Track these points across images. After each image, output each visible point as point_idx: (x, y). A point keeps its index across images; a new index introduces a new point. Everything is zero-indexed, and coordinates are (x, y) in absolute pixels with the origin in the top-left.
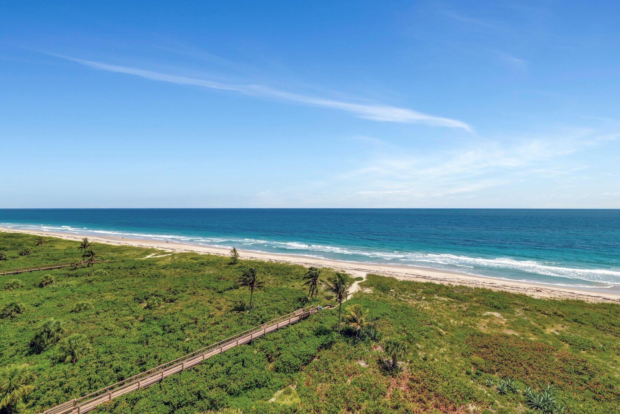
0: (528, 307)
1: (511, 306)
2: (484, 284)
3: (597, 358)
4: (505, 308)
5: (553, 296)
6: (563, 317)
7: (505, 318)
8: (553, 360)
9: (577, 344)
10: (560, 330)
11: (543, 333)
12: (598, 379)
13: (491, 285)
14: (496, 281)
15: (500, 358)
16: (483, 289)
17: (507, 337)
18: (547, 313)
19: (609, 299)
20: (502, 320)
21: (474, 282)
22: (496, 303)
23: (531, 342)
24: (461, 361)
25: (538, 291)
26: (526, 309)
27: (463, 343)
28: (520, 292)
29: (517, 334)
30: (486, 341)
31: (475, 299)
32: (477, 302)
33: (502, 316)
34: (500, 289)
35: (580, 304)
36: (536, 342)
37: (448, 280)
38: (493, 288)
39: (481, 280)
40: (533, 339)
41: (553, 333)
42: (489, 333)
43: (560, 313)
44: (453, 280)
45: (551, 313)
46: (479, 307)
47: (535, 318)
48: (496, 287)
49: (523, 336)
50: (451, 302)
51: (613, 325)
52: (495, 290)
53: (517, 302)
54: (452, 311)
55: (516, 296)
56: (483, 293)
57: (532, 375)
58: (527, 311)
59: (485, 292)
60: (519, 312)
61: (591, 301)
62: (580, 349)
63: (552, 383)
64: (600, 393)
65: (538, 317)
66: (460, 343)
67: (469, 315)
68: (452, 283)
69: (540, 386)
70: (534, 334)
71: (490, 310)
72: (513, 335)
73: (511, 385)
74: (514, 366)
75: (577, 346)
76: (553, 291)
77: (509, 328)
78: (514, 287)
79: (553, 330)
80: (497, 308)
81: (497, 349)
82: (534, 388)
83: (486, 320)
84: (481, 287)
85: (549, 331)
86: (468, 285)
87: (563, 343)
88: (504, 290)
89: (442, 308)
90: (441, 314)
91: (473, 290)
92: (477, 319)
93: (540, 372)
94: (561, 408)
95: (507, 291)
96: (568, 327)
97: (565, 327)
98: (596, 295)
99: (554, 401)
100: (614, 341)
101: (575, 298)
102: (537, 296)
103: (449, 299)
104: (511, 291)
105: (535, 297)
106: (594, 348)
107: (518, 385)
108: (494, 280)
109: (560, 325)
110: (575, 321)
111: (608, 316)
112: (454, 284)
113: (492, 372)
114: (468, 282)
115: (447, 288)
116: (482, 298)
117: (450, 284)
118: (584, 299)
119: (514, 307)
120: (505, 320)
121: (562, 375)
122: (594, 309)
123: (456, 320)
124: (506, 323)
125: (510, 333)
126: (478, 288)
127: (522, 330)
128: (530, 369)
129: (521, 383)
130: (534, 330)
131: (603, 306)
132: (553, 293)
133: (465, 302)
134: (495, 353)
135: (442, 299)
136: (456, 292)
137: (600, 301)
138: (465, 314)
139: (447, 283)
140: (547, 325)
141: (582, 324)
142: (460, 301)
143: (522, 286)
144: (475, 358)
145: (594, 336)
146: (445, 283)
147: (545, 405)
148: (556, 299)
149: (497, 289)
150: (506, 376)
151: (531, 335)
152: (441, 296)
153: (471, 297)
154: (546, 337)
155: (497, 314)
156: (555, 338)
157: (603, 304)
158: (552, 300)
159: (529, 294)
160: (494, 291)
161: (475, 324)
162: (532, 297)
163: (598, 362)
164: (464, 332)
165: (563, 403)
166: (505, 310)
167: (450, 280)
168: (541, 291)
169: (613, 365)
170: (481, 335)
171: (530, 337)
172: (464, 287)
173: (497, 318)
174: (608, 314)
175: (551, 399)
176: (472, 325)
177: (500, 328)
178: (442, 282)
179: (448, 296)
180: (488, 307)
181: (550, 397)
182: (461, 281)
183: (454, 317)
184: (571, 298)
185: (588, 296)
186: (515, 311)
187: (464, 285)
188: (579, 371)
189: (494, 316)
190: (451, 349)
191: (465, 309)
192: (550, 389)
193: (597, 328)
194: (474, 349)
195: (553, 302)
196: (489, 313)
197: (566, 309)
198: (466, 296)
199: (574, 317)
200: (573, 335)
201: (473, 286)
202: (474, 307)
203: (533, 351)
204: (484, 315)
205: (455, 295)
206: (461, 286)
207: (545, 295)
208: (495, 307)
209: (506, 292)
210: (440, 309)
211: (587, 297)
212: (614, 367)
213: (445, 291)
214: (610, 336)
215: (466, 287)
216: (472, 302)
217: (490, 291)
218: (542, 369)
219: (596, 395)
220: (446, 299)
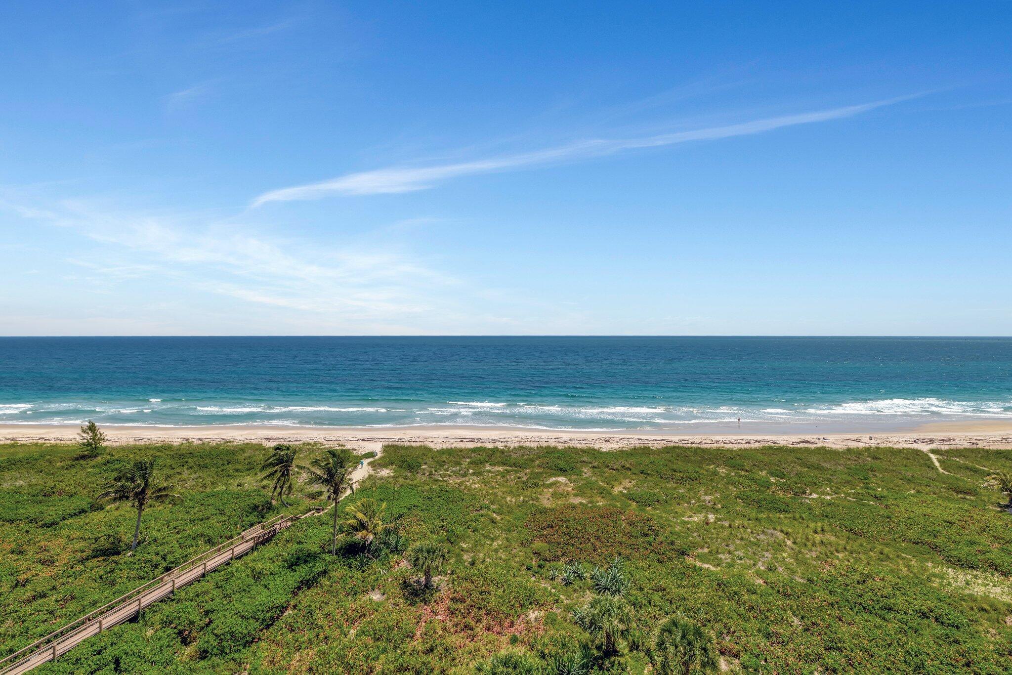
0: (596, 464)
1: (579, 465)
2: (548, 440)
3: (661, 513)
4: (572, 469)
5: (621, 445)
6: (630, 470)
7: (571, 483)
8: (621, 525)
9: (643, 501)
10: (627, 486)
11: (611, 494)
12: (661, 538)
13: (556, 440)
14: (562, 434)
15: (566, 538)
16: (548, 447)
17: (573, 507)
18: (615, 468)
19: (671, 442)
20: (568, 486)
21: (536, 439)
22: (562, 464)
23: (599, 508)
24: (520, 553)
25: (606, 441)
26: (594, 467)
27: (523, 527)
28: (587, 445)
29: (584, 501)
30: (550, 519)
31: (537, 462)
32: (539, 466)
33: (569, 480)
34: (566, 445)
35: (645, 451)
36: (604, 506)
37: (504, 440)
38: (558, 445)
39: (544, 435)
40: (601, 503)
41: (621, 492)
42: (554, 506)
43: (628, 466)
44: (510, 440)
45: (619, 467)
46: (542, 473)
47: (603, 477)
48: (562, 443)
49: (591, 502)
50: (508, 471)
51: (675, 471)
52: (560, 446)
53: (585, 459)
54: (509, 484)
55: (584, 451)
56: (547, 452)
57: (599, 550)
58: (595, 469)
59: (550, 451)
60: (587, 472)
61: (657, 446)
62: (646, 505)
63: (620, 554)
64: (663, 554)
65: (606, 474)
66: (519, 528)
67: (530, 487)
68: (509, 445)
69: (608, 563)
70: (602, 497)
71: (556, 475)
72: (581, 503)
73: (578, 569)
74: (581, 543)
75: (643, 502)
76: (621, 439)
77: (576, 495)
78: (581, 439)
79: (620, 489)
80: (563, 471)
81: (563, 526)
82: (602, 566)
83: (550, 490)
84: (544, 445)
85: (617, 489)
86: (529, 445)
87: (630, 502)
88: (571, 445)
89: (496, 482)
90: (495, 491)
91: (534, 450)
92: (540, 490)
93: (608, 544)
94: (628, 582)
95: (575, 446)
96: (635, 481)
97: (633, 482)
98: (660, 438)
99: (621, 577)
100: (675, 489)
101: (641, 445)
102: (606, 447)
103: (505, 468)
104: (579, 446)
105: (604, 450)
106: (658, 501)
107: (585, 568)
108: (559, 434)
109: (627, 480)
110: (641, 473)
111: (670, 461)
112: (511, 445)
113: (557, 558)
114: (529, 440)
115: (502, 452)
116: (546, 460)
117: (506, 447)
118: (649, 444)
119: (582, 466)
120: (572, 484)
121: (629, 542)
122: (659, 455)
123: (514, 496)
124: (573, 489)
125: (577, 501)
126: (541, 447)
127: (590, 495)
128: (598, 544)
129: (588, 564)
130: (603, 493)
131: (668, 450)
132: (621, 441)
133: (525, 468)
134: (560, 532)
135: (497, 468)
136: (514, 456)
137: (663, 444)
138: (526, 486)
139: (503, 444)
140: (614, 483)
141: (648, 475)
142: (519, 469)
143: (591, 437)
144: (538, 545)
145: (659, 487)
146: (500, 446)
147: (613, 584)
148: (624, 449)
149: (563, 444)
150: (572, 560)
151: (599, 499)
152: (494, 465)
153: (532, 461)
154: (614, 498)
155: (562, 479)
156: (623, 498)
157: (667, 448)
158: (620, 451)
159: (597, 446)
160: (560, 448)
161: (537, 498)
162: (601, 449)
163: (662, 517)
164: (524, 511)
165: (630, 576)
166: (572, 472)
167: (507, 439)
168: (609, 441)
169: (674, 517)
170: (544, 511)
171: (597, 502)
172: (524, 448)
173: (563, 484)
174: (671, 458)
175: (618, 575)
176: (533, 500)
177: (566, 497)
178: (496, 444)
179: (504, 464)
180: (553, 471)
181: (618, 572)
182: (520, 439)
183: (511, 493)
184: (638, 445)
185: (653, 440)
186: (583, 472)
187: (524, 445)
188: (645, 532)
189: (559, 482)
190: (507, 540)
191: (525, 479)
192: (617, 563)
193: (661, 478)
194: (536, 533)
195: (622, 453)
196: (554, 479)
197: (633, 460)
198: (526, 460)
199: (641, 468)
200: (639, 490)
201: (534, 445)
202: (537, 474)
203: (600, 520)
204: (548, 482)
205: (512, 461)
206: (520, 447)
207: (614, 446)
208: (561, 470)
209: (573, 448)
210: (494, 484)
211: (652, 442)
212: (675, 520)
213: (500, 457)
214: (672, 484)
215: (526, 448)
216: (533, 467)
217: (555, 448)
218: (611, 540)
219: (659, 557)
220: (501, 469)
